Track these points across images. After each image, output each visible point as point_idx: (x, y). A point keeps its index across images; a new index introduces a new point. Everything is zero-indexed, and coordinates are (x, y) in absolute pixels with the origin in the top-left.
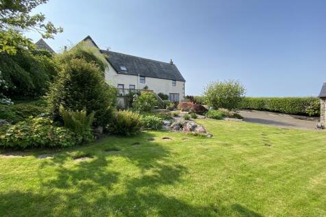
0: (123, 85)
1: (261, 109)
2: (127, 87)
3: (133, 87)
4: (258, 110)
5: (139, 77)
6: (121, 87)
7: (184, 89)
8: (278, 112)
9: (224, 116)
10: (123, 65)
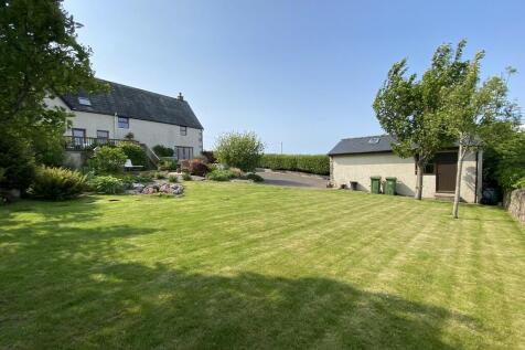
0: (84, 130)
1: (294, 169)
2: (91, 134)
3: (104, 135)
4: (291, 170)
5: (116, 119)
6: (80, 134)
7: (201, 140)
8: (309, 172)
9: (233, 177)
10: (83, 96)
